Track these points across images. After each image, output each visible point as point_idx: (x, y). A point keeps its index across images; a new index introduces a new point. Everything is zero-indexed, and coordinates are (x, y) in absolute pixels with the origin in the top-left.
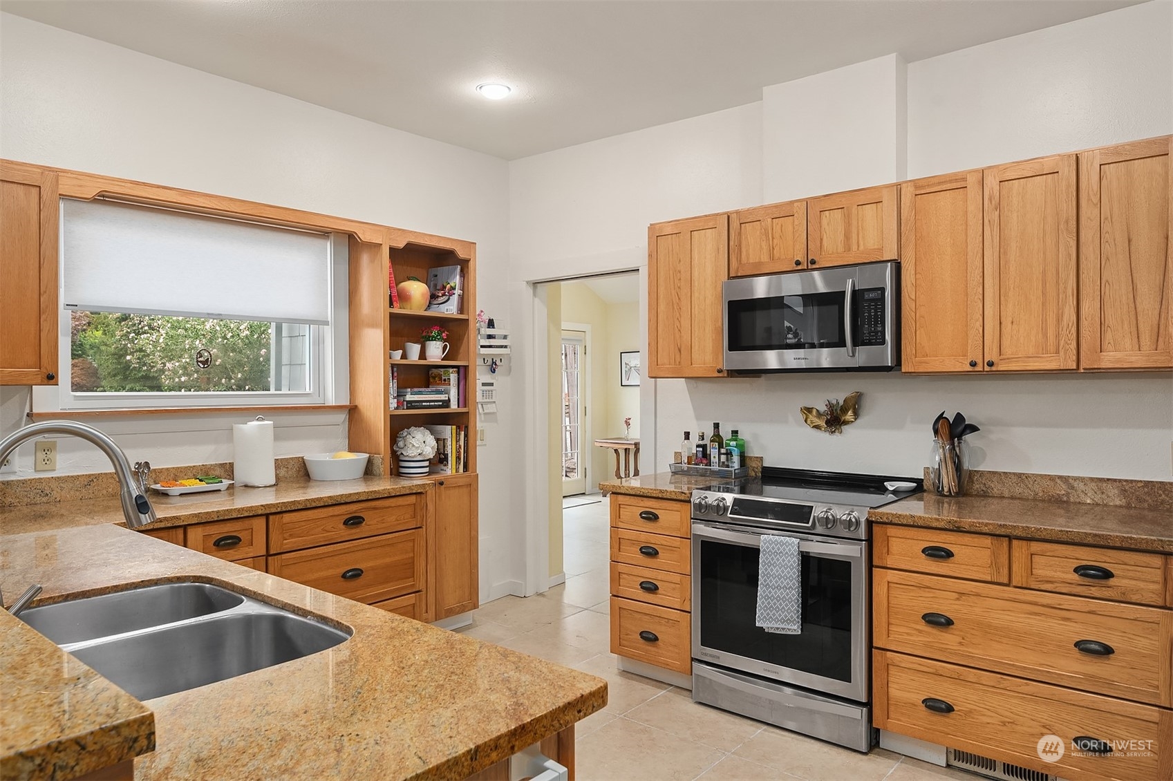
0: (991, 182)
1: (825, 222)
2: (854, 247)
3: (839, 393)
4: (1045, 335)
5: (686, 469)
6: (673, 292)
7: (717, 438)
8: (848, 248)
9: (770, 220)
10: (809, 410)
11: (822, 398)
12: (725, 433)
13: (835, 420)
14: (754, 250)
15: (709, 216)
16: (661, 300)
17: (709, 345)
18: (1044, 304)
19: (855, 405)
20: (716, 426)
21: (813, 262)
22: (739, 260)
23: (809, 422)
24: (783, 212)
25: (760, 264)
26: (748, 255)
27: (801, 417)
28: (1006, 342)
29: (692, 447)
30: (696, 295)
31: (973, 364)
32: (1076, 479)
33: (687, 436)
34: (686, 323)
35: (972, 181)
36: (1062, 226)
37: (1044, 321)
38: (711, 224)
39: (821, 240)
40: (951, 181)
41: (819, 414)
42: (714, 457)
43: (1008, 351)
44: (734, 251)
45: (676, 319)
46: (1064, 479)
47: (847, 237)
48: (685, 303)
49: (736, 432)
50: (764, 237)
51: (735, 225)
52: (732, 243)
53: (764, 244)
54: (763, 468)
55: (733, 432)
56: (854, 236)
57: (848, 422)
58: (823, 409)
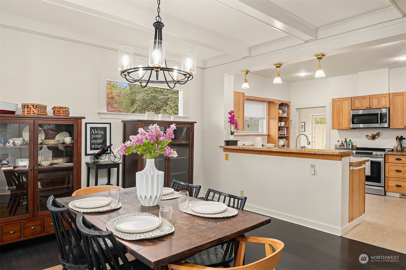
1: (373, 100)
2: (380, 105)
3: (375, 132)
5: (338, 148)
6: (338, 112)
7: (346, 141)
8: (378, 105)
9: (361, 99)
10: (368, 136)
11: (371, 133)
12: (348, 140)
13: (373, 137)
14: (357, 104)
15: (347, 98)
16: (335, 114)
19: (378, 134)
20: (346, 139)
21: (371, 107)
22: (354, 107)
23: (367, 138)
24: (364, 98)
25: (359, 107)
26: (356, 105)
27: (366, 137)
29: (340, 143)
30: (343, 113)
31: (405, 127)
33: (339, 141)
34: (341, 118)
35: (405, 94)
39: (373, 103)
40: (400, 94)
41: (370, 137)
42: (345, 145)
44: (353, 105)
45: (338, 118)
47: (378, 103)
48: (341, 114)
49: (351, 140)
50: (360, 102)
51: (353, 100)
52: (352, 103)
53: (360, 104)
54: (357, 147)
55: (350, 140)
56: (380, 103)
57: (376, 138)
58: (371, 135)
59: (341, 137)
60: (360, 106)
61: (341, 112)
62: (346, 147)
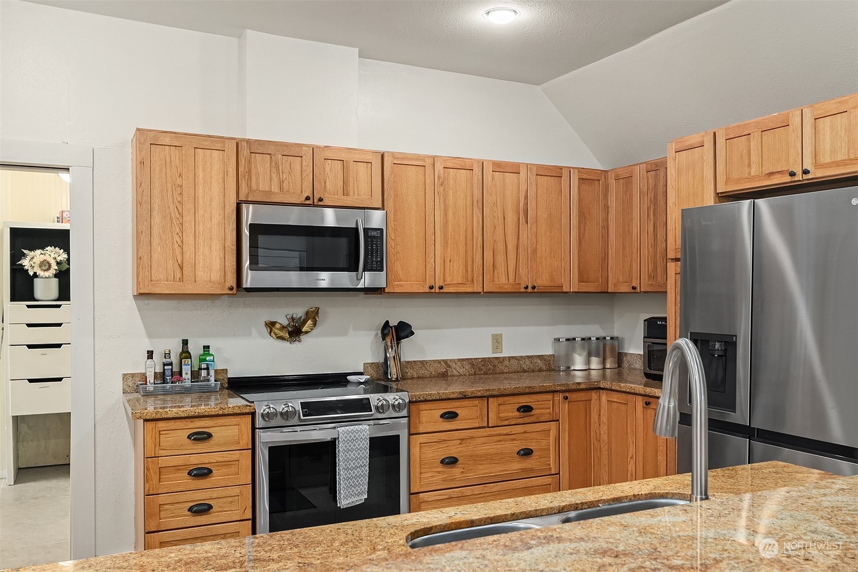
0: (439, 167)
1: (328, 168)
2: (351, 193)
4: (467, 271)
5: (151, 389)
6: (171, 206)
7: (185, 354)
8: (345, 193)
9: (280, 156)
10: (273, 324)
12: (195, 349)
13: (295, 332)
14: (264, 179)
15: (213, 137)
16: (155, 213)
17: (217, 264)
18: (466, 252)
19: (313, 315)
20: (185, 342)
21: (321, 200)
22: (249, 186)
23: (272, 334)
24: (290, 151)
25: (270, 192)
26: (258, 183)
27: (265, 331)
28: (447, 274)
29: (157, 366)
30: (201, 212)
31: (431, 288)
32: (451, 361)
33: (150, 355)
34: (189, 239)
35: (428, 162)
36: (475, 204)
37: (466, 261)
38: (219, 146)
39: (325, 182)
40: (416, 160)
41: (283, 328)
42: (187, 374)
43: (448, 280)
44: (244, 177)
45: (175, 235)
46: (445, 362)
47: (346, 184)
48: (188, 218)
49: (208, 347)
50: (274, 170)
51: (244, 152)
52: (241, 169)
53: (274, 176)
54: (229, 379)
55: (205, 347)
56: (351, 184)
57: (307, 332)
58: (285, 322)
59: (150, 335)
60: (275, 189)
61: (189, 205)
62: (188, 383)
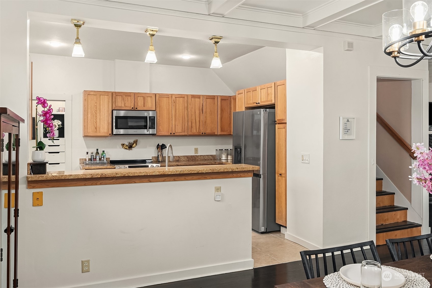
0: (174, 97)
1: (139, 99)
2: (146, 106)
3: (131, 140)
4: (183, 128)
5: (88, 163)
6: (93, 111)
7: (97, 153)
8: (144, 106)
9: (124, 96)
10: (124, 144)
12: (100, 152)
13: (130, 147)
14: (120, 103)
15: (105, 92)
16: (89, 114)
17: (106, 127)
18: (182, 122)
19: (136, 142)
20: (97, 150)
21: (136, 108)
22: (115, 105)
23: (123, 148)
24: (128, 95)
25: (121, 107)
26: (118, 104)
27: (121, 146)
28: (176, 129)
29: (89, 156)
30: (102, 113)
31: (171, 134)
32: (180, 156)
33: (87, 153)
34: (98, 120)
35: (170, 96)
36: (185, 108)
37: (182, 126)
38: (107, 94)
39: (138, 103)
40: (166, 95)
41: (127, 146)
42: (98, 159)
43: (176, 131)
44: (114, 103)
45: (94, 119)
46: (178, 156)
47: (144, 103)
48: (98, 115)
49: (104, 151)
50: (123, 100)
51: (114, 95)
52: (113, 100)
53: (123, 102)
54: (110, 161)
55: (103, 151)
56: (146, 104)
57: (134, 147)
58: (127, 144)
59: (88, 147)
60: (123, 105)
61: (98, 111)
62: (98, 161)
